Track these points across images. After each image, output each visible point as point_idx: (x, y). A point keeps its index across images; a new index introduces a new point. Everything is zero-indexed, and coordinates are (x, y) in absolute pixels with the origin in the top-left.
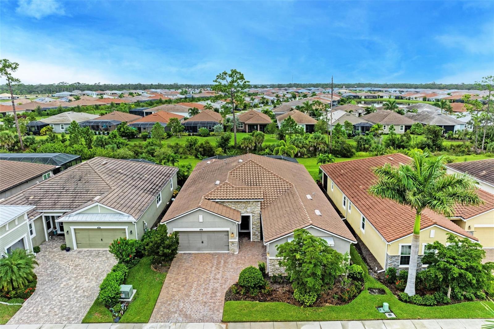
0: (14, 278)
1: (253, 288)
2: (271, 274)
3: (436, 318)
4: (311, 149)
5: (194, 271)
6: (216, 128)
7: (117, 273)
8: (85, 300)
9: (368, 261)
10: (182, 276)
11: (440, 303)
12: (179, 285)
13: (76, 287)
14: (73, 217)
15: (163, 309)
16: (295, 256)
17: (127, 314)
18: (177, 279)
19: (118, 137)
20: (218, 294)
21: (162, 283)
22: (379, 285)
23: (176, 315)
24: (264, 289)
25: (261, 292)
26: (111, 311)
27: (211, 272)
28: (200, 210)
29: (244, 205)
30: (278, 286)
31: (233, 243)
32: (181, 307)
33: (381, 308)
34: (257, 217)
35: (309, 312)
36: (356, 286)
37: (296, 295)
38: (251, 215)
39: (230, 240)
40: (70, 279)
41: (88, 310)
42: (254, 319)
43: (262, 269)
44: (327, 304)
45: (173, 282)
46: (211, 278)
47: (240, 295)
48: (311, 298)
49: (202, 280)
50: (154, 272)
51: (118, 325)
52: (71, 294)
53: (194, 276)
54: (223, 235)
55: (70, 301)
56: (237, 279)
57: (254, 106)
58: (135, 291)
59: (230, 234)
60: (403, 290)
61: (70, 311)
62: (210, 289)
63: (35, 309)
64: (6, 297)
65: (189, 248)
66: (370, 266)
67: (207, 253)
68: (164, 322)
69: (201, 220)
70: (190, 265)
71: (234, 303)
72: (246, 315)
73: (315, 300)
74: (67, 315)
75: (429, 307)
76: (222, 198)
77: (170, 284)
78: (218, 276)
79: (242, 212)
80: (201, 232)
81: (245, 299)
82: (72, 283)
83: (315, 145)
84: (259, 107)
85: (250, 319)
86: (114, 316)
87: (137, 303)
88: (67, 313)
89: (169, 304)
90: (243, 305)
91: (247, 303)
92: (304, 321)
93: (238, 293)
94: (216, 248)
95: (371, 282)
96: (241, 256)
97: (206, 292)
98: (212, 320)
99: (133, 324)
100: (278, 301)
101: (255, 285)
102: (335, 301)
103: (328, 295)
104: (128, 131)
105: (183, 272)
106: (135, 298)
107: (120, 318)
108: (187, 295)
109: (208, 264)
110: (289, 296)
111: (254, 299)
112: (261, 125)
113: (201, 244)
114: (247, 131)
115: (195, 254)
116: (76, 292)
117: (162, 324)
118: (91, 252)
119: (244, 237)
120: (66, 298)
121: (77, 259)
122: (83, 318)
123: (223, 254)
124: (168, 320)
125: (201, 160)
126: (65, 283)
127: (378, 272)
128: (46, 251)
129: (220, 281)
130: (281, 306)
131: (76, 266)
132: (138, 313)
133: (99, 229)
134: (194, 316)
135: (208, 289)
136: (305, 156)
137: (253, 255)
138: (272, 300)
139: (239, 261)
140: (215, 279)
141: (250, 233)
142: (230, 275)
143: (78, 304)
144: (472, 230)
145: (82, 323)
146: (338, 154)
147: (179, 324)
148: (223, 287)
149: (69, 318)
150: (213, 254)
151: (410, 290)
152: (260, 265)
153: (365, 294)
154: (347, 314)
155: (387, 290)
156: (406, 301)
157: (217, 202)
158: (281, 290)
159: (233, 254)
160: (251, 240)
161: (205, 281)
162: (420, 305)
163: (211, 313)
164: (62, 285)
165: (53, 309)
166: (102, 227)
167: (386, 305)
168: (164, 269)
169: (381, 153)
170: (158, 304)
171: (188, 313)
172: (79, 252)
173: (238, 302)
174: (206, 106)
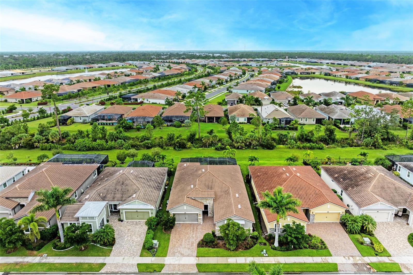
0: (109, 237)
1: (209, 242)
2: (217, 235)
3: (284, 256)
4: (247, 143)
5: (182, 233)
6: (186, 122)
7: (149, 235)
8: (138, 247)
9: (263, 229)
10: (177, 235)
11: (288, 250)
12: (177, 240)
13: (132, 241)
14: (125, 206)
15: (172, 251)
16: (226, 232)
17: (157, 253)
18: (176, 237)
19: (123, 133)
20: (194, 244)
21: (169, 239)
22: (264, 241)
23: (178, 254)
24: (214, 242)
25: (213, 244)
26: (150, 252)
27: (190, 233)
28: (185, 204)
29: (205, 200)
30: (220, 241)
31: (200, 219)
32: (179, 250)
33: (263, 252)
34: (211, 205)
35: (232, 253)
36: (254, 242)
37: (227, 246)
38: (208, 204)
39: (199, 218)
40: (128, 237)
41: (141, 251)
42: (209, 256)
43: (213, 233)
44: (240, 250)
45: (174, 238)
46: (191, 236)
47: (204, 245)
48: (233, 247)
49: (187, 237)
50: (165, 233)
51: (154, 258)
52: (131, 244)
53: (183, 235)
54: (195, 215)
55: (131, 247)
56: (202, 237)
57: (212, 87)
58: (158, 242)
59: (199, 215)
60: (273, 244)
61: (133, 252)
62: (191, 242)
63: (118, 250)
64: (105, 245)
65: (179, 221)
66: (263, 231)
67: (188, 223)
68: (173, 256)
69: (185, 208)
70: (180, 230)
71: (201, 249)
72: (206, 254)
73: (235, 248)
74: (133, 253)
75: (283, 252)
76: (195, 197)
77: (173, 239)
78: (194, 236)
79: (204, 203)
80: (185, 214)
81: (206, 247)
82: (130, 239)
83: (250, 141)
84: (216, 88)
85: (208, 256)
86: (152, 254)
87: (160, 248)
88: (132, 252)
89: (174, 249)
90: (205, 250)
91: (207, 249)
92: (230, 257)
93: (203, 244)
94: (192, 221)
95: (262, 240)
96: (204, 225)
97: (189, 243)
98: (192, 256)
99: (161, 257)
100: (220, 248)
101: (210, 241)
102: (244, 248)
103: (241, 245)
104: (128, 125)
105: (178, 234)
106: (159, 246)
107: (155, 255)
108: (181, 245)
109: (188, 229)
110: (224, 246)
111: (209, 247)
112: (216, 117)
113: (185, 219)
114: (207, 122)
115: (182, 224)
116: (133, 243)
117: (172, 257)
118: (133, 222)
119: (205, 214)
120: (129, 246)
121: (128, 226)
122: (140, 254)
123: (195, 224)
124: (174, 255)
125: (178, 151)
126: (126, 239)
127: (266, 235)
128: (111, 222)
129: (194, 238)
130: (221, 250)
131: (129, 230)
132: (162, 253)
133: (137, 212)
134: (185, 254)
135: (189, 242)
136: (243, 148)
137: (210, 225)
138: (217, 247)
139: (203, 228)
140: (192, 237)
141: (208, 211)
142: (199, 235)
143: (136, 249)
144: (314, 214)
145: (140, 257)
146: (264, 147)
147: (179, 257)
148: (196, 241)
149: (134, 255)
150: (190, 224)
151: (276, 244)
152: (212, 231)
153: (258, 245)
154: (248, 254)
155: (268, 244)
156: (274, 249)
157: (192, 199)
158: (221, 243)
159: (200, 224)
160: (209, 216)
161: (188, 238)
162: (279, 251)
163: (192, 253)
164: (126, 240)
165: (126, 250)
166: (138, 211)
167: (264, 250)
168: (169, 232)
169: (293, 146)
170: (169, 249)
171: (182, 253)
172: (127, 222)
173: (203, 248)
174: (177, 93)
